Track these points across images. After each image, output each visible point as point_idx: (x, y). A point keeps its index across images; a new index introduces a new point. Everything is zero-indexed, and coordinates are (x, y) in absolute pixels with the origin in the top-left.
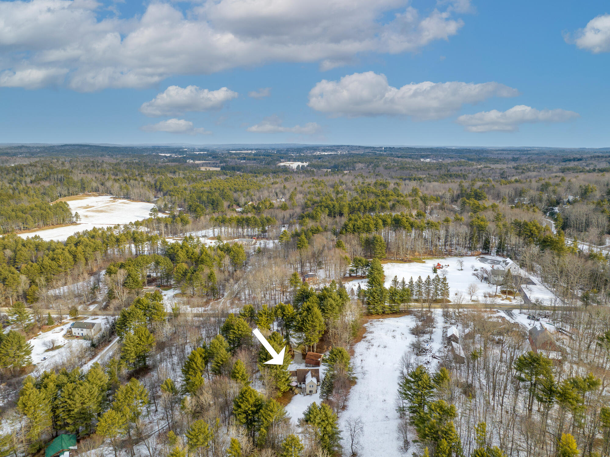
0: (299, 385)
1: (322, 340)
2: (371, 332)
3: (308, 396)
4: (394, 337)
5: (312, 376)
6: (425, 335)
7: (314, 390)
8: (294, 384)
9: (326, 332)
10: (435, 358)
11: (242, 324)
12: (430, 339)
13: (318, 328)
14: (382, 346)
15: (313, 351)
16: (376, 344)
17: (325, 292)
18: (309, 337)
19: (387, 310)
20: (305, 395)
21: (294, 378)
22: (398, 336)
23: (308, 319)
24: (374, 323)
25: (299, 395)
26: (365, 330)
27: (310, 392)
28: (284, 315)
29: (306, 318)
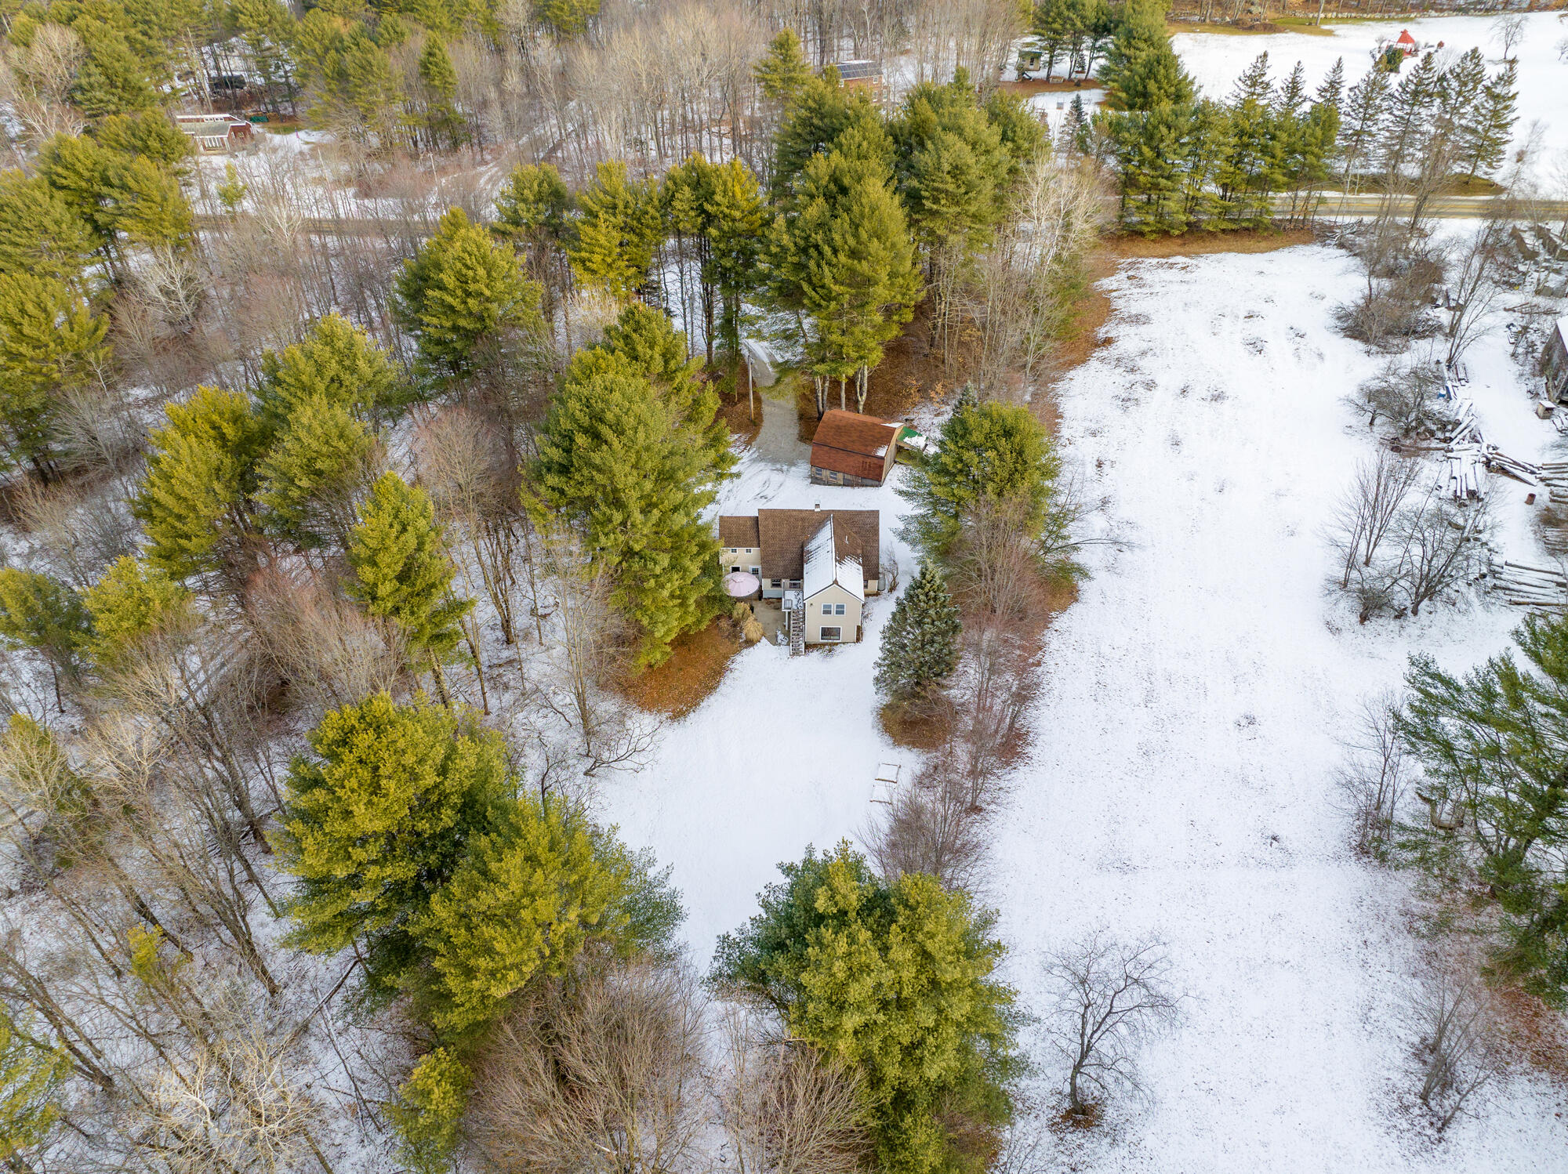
0: (769, 591)
1: (896, 350)
2: (1137, 319)
3: (815, 655)
4: (1256, 346)
5: (841, 556)
6: (1414, 343)
7: (846, 625)
8: (742, 585)
9: (923, 310)
10: (1503, 471)
11: (484, 260)
12: (1451, 363)
13: (881, 292)
14: (1200, 390)
15: (853, 404)
16: (1169, 382)
17: (925, 107)
18: (835, 337)
19: (1207, 219)
20: (795, 653)
21: (746, 556)
22: (1279, 346)
23: (830, 242)
24: (1147, 277)
25: (764, 648)
26: (1105, 309)
27: (826, 632)
28: (710, 219)
29: (818, 238)
